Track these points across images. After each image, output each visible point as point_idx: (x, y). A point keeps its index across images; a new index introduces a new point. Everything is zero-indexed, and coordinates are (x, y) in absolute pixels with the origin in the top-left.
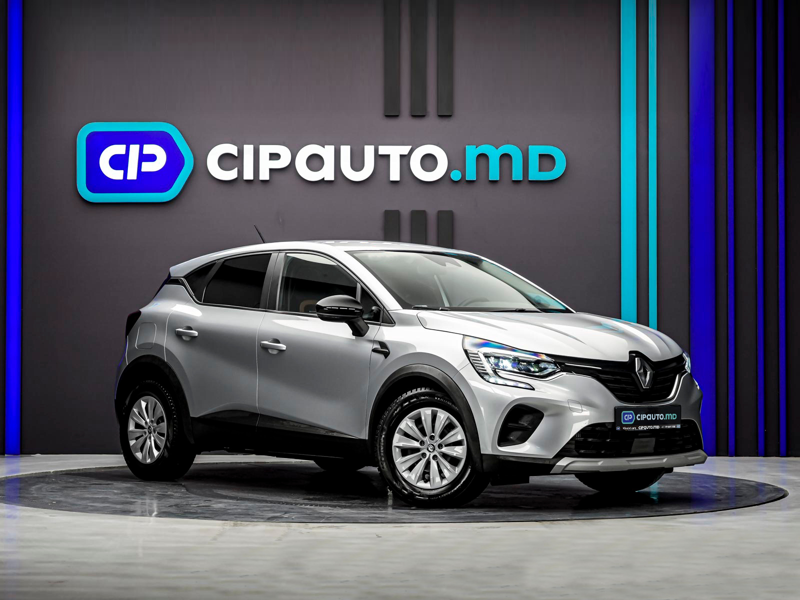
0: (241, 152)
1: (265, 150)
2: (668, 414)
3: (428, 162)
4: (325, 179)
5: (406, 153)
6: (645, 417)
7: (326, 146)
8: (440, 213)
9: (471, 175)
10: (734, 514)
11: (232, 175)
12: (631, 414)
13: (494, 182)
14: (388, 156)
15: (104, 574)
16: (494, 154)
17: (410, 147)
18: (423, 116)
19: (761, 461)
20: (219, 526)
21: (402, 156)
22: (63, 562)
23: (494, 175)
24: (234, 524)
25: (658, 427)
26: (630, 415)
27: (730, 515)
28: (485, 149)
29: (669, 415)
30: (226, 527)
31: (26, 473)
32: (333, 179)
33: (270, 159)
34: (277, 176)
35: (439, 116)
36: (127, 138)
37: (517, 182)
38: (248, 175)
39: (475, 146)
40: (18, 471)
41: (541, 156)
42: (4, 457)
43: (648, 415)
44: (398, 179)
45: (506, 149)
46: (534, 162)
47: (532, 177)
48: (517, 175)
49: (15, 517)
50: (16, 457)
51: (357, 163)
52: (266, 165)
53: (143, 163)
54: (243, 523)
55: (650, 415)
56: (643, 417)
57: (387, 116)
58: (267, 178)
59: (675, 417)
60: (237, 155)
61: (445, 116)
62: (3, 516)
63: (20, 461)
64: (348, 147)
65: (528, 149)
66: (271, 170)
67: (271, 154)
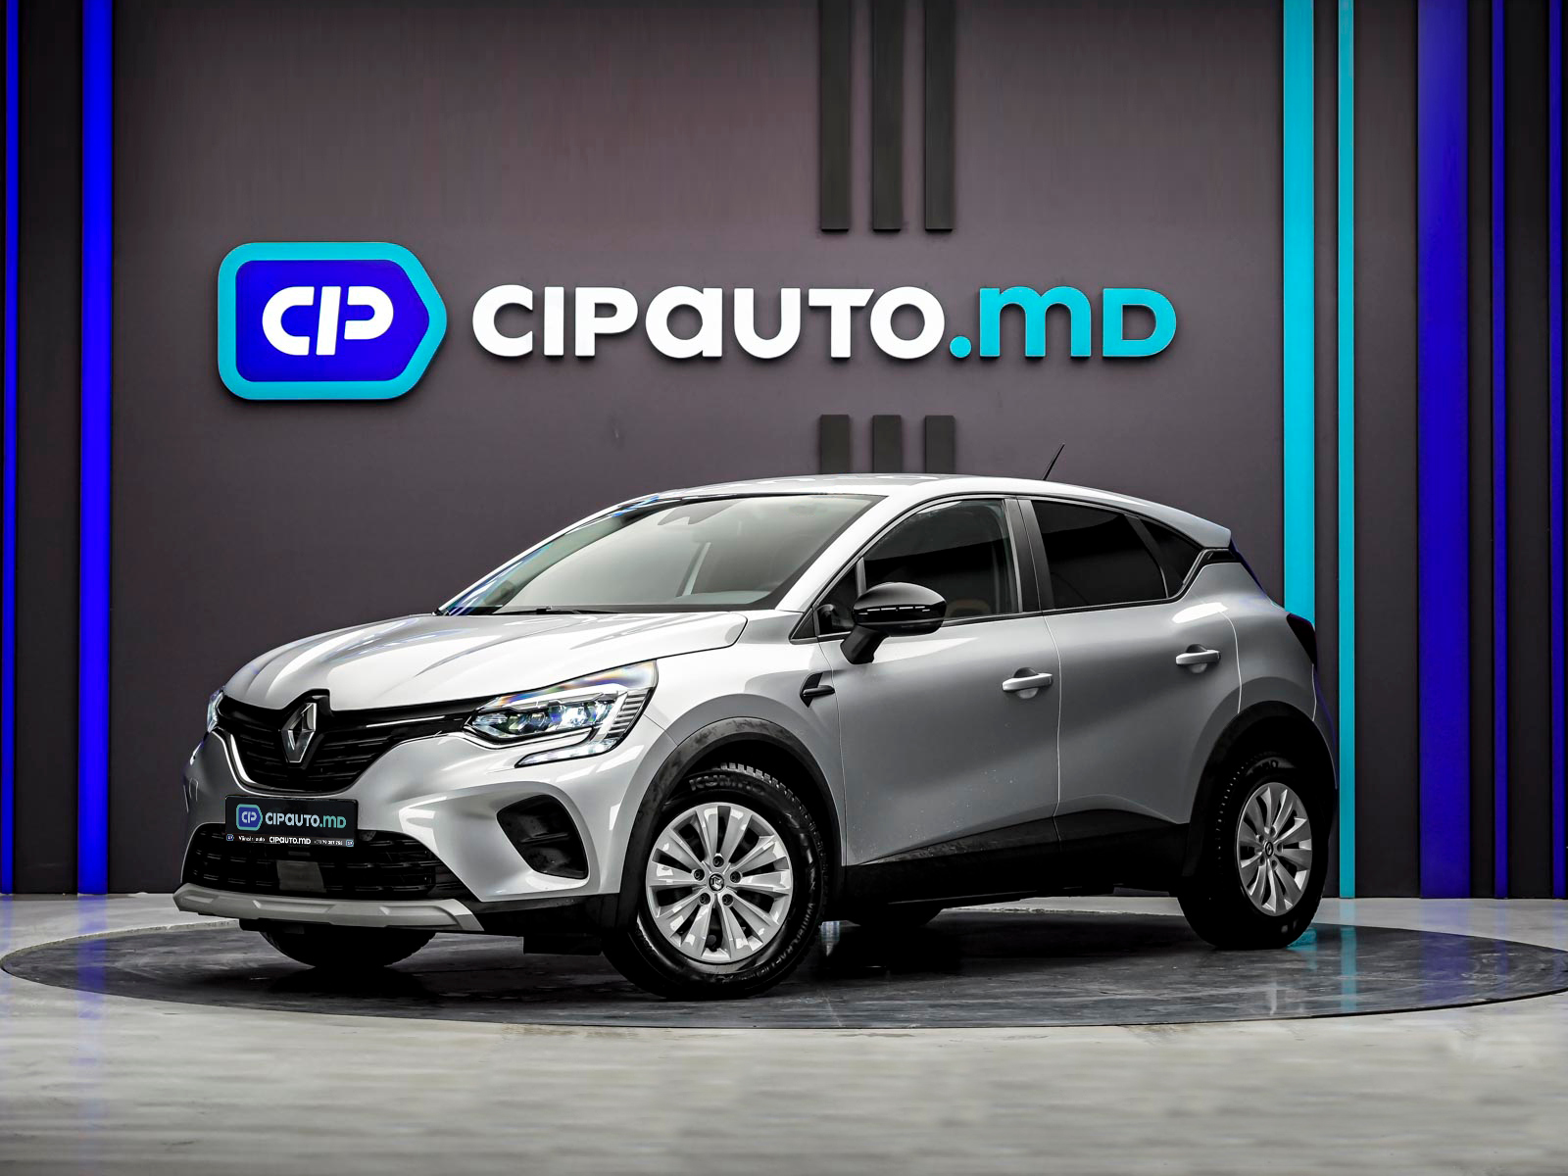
0: (539, 300)
1: (587, 298)
2: (328, 817)
3: (906, 320)
4: (704, 355)
5: (863, 303)
6: (282, 820)
7: (705, 290)
8: (928, 422)
9: (990, 346)
11: (521, 346)
12: (255, 810)
13: (1035, 360)
14: (827, 310)
16: (1035, 306)
17: (871, 291)
18: (897, 231)
19: (1558, 907)
21: (854, 310)
22: (192, 1104)
23: (1035, 345)
24: (525, 1029)
25: (307, 841)
26: (254, 814)
28: (1018, 295)
29: (330, 818)
30: (509, 1036)
31: (119, 930)
32: (719, 355)
33: (596, 316)
34: (608, 347)
35: (928, 230)
36: (316, 275)
37: (1081, 360)
38: (554, 346)
39: (998, 290)
40: (102, 926)
41: (1126, 308)
42: (76, 899)
43: (289, 815)
44: (847, 354)
45: (1057, 295)
46: (1113, 321)
47: (1108, 351)
48: (1081, 345)
49: (96, 1017)
50: (95, 899)
51: (768, 322)
52: (588, 327)
53: (349, 323)
54: (543, 1027)
55: (292, 816)
56: (278, 818)
57: (825, 231)
58: (591, 352)
59: (342, 822)
60: (531, 308)
61: (939, 229)
62: (74, 1014)
63: (106, 908)
64: (750, 292)
65: (1101, 296)
66: (598, 336)
67: (598, 306)
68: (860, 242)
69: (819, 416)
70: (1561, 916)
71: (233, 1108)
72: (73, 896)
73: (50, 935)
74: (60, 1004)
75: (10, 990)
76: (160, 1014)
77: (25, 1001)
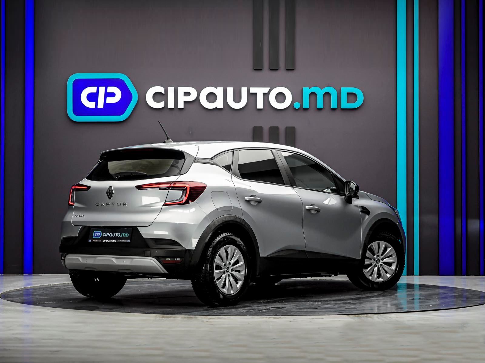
0: (166, 91)
1: (181, 90)
3: (280, 97)
4: (217, 108)
5: (267, 92)
7: (218, 88)
8: (287, 128)
9: (306, 105)
10: (465, 310)
11: (161, 105)
13: (320, 110)
14: (256, 94)
15: (84, 347)
16: (320, 92)
17: (269, 88)
18: (277, 70)
19: (482, 278)
20: (153, 317)
21: (264, 94)
22: (59, 339)
23: (320, 105)
24: (162, 316)
27: (463, 311)
28: (314, 89)
30: (157, 318)
31: (36, 285)
32: (222, 108)
33: (184, 96)
34: (187, 105)
35: (287, 69)
36: (98, 83)
37: (334, 109)
38: (171, 105)
39: (309, 88)
40: (31, 284)
41: (348, 94)
42: (23, 276)
44: (262, 107)
45: (327, 89)
46: (344, 97)
47: (343, 106)
48: (334, 105)
49: (29, 312)
50: (29, 276)
51: (237, 98)
52: (182, 99)
53: (108, 98)
54: (168, 315)
57: (255, 70)
58: (182, 107)
60: (164, 93)
61: (290, 69)
62: (22, 311)
63: (32, 278)
64: (232, 88)
65: (340, 90)
66: (185, 102)
67: (185, 93)
68: (266, 73)
69: (253, 127)
70: (483, 281)
71: (72, 340)
72: (22, 275)
73: (15, 287)
74: (18, 308)
75: (3, 304)
76: (49, 311)
77: (7, 307)
